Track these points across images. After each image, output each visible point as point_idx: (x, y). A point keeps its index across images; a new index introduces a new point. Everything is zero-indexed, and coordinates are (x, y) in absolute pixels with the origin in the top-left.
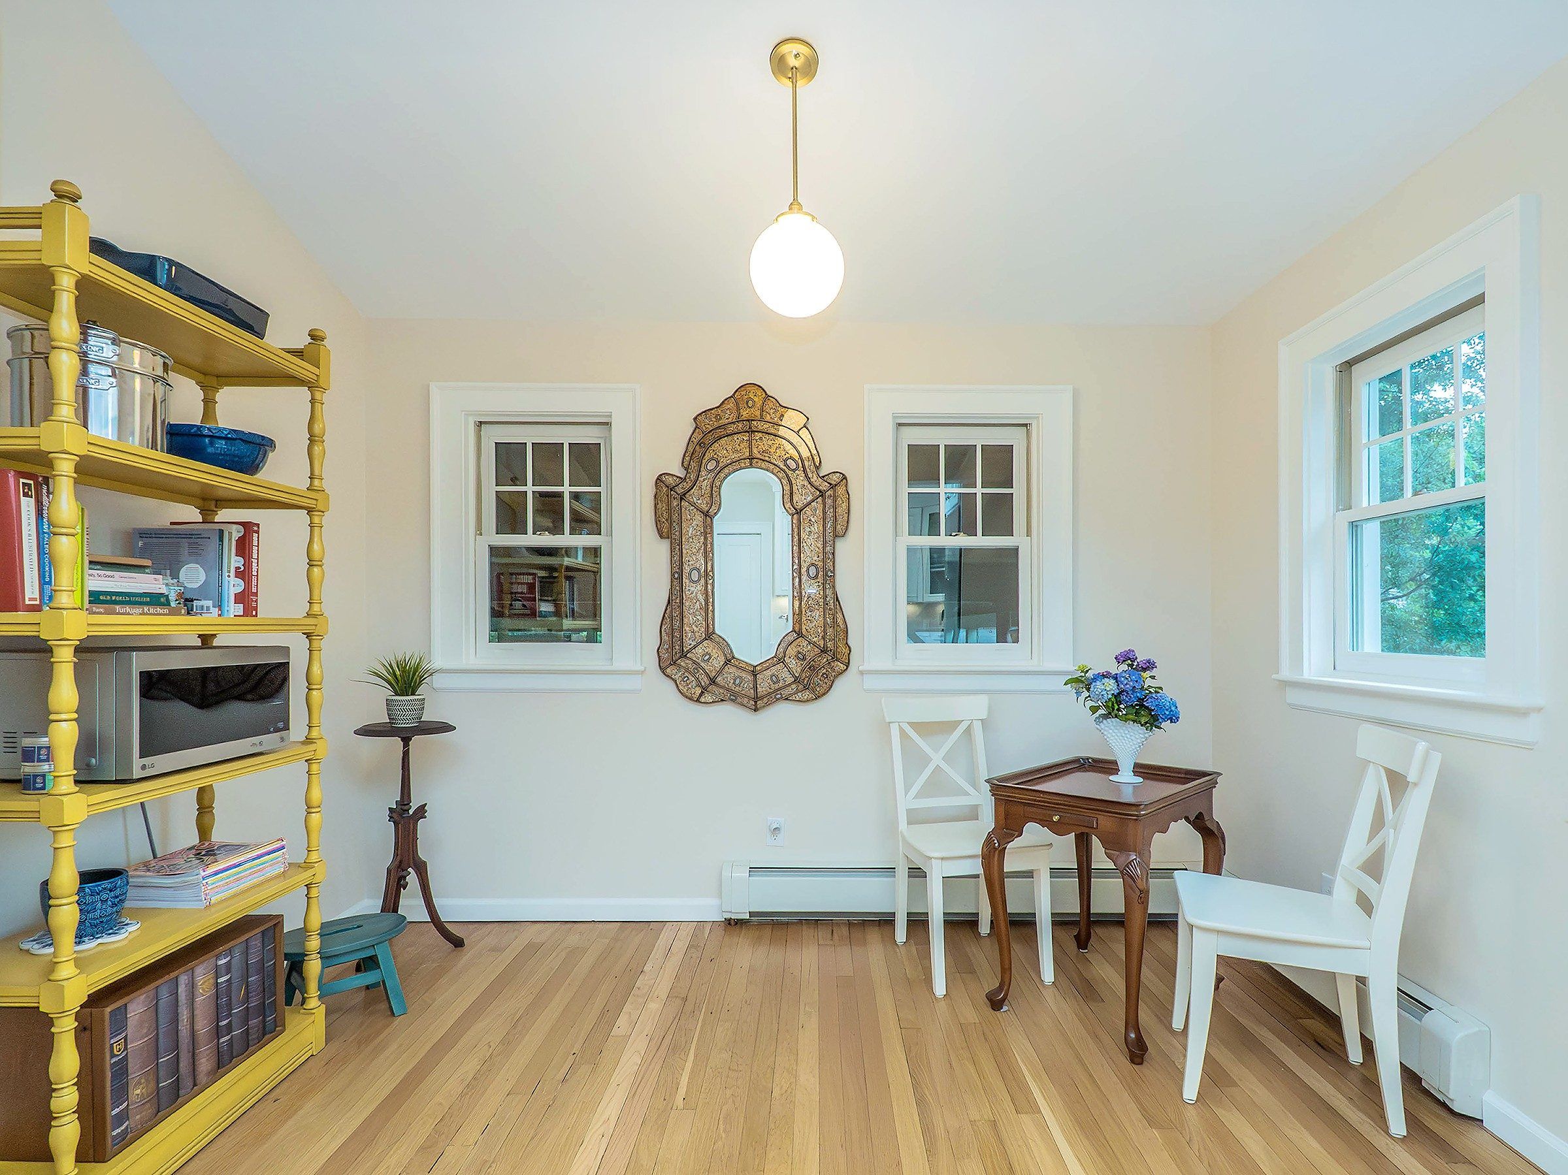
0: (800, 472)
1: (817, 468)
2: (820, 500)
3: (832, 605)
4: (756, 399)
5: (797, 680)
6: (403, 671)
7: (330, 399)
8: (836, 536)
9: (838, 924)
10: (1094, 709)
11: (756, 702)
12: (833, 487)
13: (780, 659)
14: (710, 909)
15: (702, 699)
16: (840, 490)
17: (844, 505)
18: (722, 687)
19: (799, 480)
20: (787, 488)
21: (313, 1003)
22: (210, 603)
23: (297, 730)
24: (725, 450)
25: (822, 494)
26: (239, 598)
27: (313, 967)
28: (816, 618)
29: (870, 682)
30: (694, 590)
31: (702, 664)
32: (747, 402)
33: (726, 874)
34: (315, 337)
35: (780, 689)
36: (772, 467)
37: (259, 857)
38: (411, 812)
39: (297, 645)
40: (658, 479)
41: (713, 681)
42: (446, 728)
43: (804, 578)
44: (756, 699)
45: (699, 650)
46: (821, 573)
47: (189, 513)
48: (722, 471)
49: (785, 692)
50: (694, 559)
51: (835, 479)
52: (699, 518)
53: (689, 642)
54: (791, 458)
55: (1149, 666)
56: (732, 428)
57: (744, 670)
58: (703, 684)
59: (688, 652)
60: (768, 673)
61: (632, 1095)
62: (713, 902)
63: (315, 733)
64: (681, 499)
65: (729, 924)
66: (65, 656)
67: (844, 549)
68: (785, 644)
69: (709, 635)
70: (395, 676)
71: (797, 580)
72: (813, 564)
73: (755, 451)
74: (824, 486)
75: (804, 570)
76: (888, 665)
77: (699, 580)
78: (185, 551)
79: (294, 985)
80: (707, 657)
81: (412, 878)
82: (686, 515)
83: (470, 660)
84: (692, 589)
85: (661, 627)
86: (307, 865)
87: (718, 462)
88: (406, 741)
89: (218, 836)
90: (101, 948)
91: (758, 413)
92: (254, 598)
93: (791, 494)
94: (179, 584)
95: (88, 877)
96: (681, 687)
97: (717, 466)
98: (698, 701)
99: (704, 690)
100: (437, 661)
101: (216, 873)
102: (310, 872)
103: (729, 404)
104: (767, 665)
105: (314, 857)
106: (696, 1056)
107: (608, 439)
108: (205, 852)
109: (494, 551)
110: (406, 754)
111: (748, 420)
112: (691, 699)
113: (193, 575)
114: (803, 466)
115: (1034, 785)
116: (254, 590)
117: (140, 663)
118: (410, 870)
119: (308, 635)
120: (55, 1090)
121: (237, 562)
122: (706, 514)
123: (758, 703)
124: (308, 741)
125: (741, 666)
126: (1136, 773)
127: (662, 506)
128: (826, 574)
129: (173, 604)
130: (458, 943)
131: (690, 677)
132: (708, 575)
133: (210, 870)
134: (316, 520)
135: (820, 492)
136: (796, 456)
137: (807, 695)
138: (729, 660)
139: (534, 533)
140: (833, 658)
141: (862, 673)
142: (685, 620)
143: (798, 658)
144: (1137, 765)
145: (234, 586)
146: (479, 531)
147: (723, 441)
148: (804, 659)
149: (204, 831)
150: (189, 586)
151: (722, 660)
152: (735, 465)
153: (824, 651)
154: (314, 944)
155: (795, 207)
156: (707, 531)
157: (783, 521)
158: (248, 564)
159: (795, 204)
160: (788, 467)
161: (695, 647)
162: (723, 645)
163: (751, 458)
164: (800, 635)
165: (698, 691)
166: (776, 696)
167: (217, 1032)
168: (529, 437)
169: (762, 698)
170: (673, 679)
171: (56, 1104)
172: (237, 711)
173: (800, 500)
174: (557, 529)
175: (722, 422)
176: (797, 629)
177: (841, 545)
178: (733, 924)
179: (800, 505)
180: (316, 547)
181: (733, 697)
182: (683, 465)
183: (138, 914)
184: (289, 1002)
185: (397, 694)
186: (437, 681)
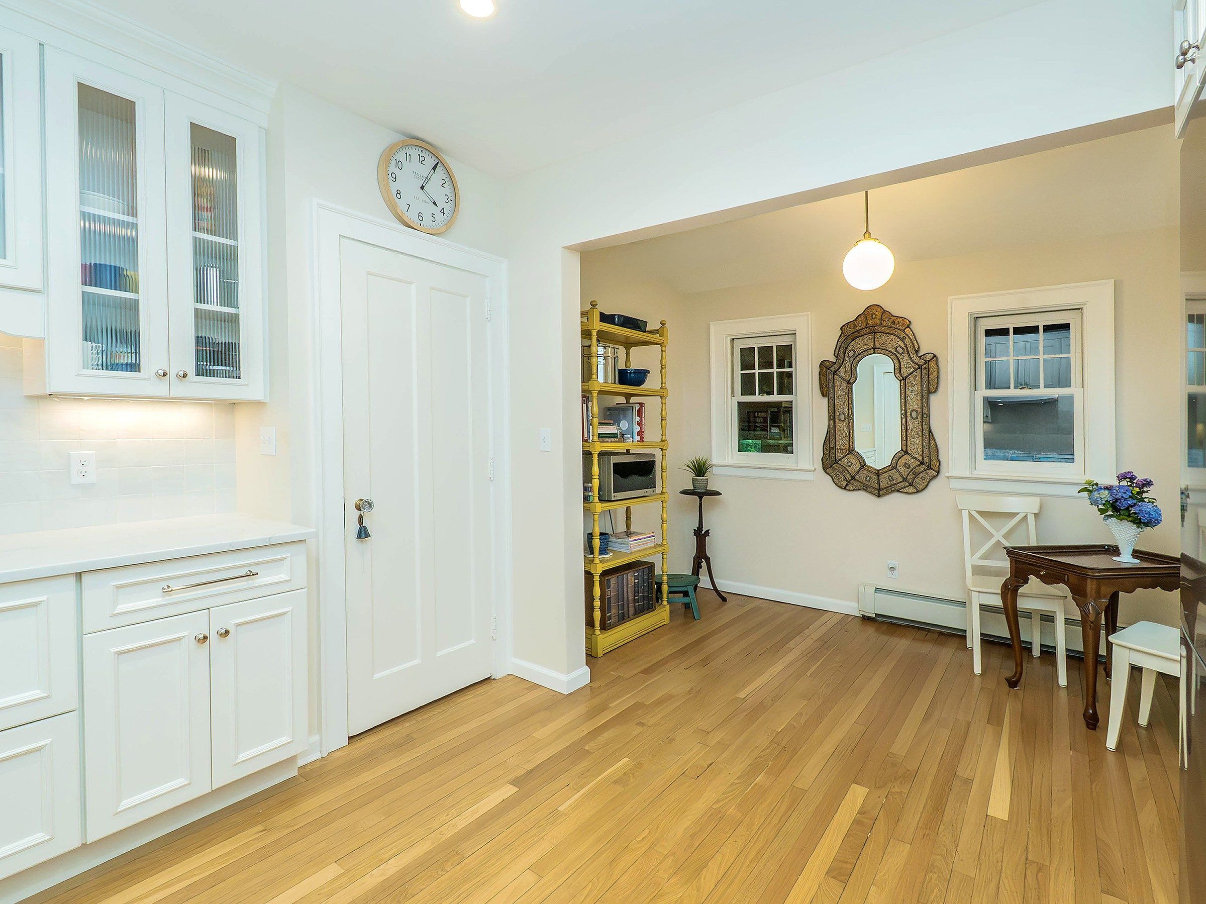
0: (905, 354)
1: (917, 352)
2: (918, 371)
3: (929, 435)
4: (877, 313)
5: (905, 480)
6: (699, 465)
7: (668, 349)
8: (929, 393)
9: (933, 632)
10: (1102, 511)
11: (879, 491)
12: (927, 362)
13: (893, 467)
14: (852, 608)
15: (847, 488)
16: (932, 364)
17: (935, 373)
18: (858, 481)
19: (905, 360)
20: (897, 365)
21: (665, 603)
22: (629, 436)
23: (658, 489)
24: (858, 345)
25: (920, 367)
26: (639, 433)
27: (665, 588)
28: (916, 445)
29: (953, 484)
30: (841, 426)
31: (847, 468)
32: (872, 316)
33: (861, 590)
34: (663, 324)
35: (894, 484)
36: (887, 352)
37: (646, 538)
38: (703, 532)
39: (657, 452)
40: (821, 364)
41: (853, 478)
42: (719, 494)
43: (909, 419)
44: (879, 490)
45: (845, 460)
46: (920, 416)
47: (622, 400)
48: (857, 357)
49: (897, 488)
50: (842, 408)
51: (929, 357)
52: (845, 384)
53: (839, 455)
54: (900, 346)
55: (1148, 483)
56: (863, 332)
57: (871, 472)
58: (847, 479)
59: (839, 460)
60: (887, 475)
61: (788, 666)
62: (855, 605)
63: (664, 491)
64: (834, 374)
65: (864, 619)
66: (595, 456)
67: (935, 400)
68: (897, 458)
69: (851, 451)
70: (695, 466)
71: (904, 420)
72: (914, 410)
73: (877, 344)
74: (921, 362)
75: (908, 414)
76: (967, 474)
77: (844, 420)
78: (621, 416)
79: (659, 598)
80: (850, 464)
81: (704, 564)
82: (837, 383)
83: (730, 461)
84: (840, 425)
85: (824, 446)
86: (662, 545)
87: (854, 352)
88: (701, 498)
89: (632, 529)
90: (603, 559)
91: (878, 322)
92: (643, 433)
93: (900, 368)
94: (620, 429)
95: (601, 534)
96: (835, 480)
97: (854, 354)
98: (845, 488)
99: (848, 482)
100: (715, 461)
101: (634, 540)
102: (663, 548)
103: (861, 317)
104: (886, 470)
105: (665, 542)
106: (821, 664)
107: (795, 342)
108: (628, 534)
109: (740, 404)
110: (701, 504)
111: (872, 326)
112: (841, 488)
113: (624, 425)
114: (908, 351)
115: (1050, 556)
116: (643, 430)
117: (614, 460)
118: (703, 560)
119: (661, 449)
120: (595, 599)
121: (638, 419)
122: (848, 382)
123: (880, 492)
124: (662, 493)
125: (870, 470)
126: (1134, 556)
127: (824, 379)
128: (925, 416)
129: (619, 437)
130: (724, 599)
131: (841, 475)
132: (850, 417)
133: (632, 539)
134: (664, 401)
135: (919, 365)
136: (903, 346)
137: (911, 489)
138: (863, 465)
139: (759, 395)
140: (928, 468)
141: (948, 477)
142: (837, 443)
143: (905, 467)
144: (1135, 551)
145: (637, 429)
146: (733, 394)
147: (857, 340)
148: (909, 467)
149: (628, 526)
150: (623, 429)
151: (858, 466)
152: (865, 353)
153: (922, 463)
154: (665, 578)
155: (867, 236)
156: (850, 391)
157: (895, 385)
158: (641, 420)
159: (867, 234)
160: (898, 352)
161: (842, 458)
162: (859, 457)
163: (874, 348)
164: (906, 452)
165: (845, 484)
166: (892, 489)
167: (635, 601)
168: (756, 344)
169: (883, 489)
170: (830, 475)
171: (595, 604)
172: (636, 479)
173: (905, 372)
174: (770, 393)
175: (858, 328)
176: (904, 450)
177: (933, 398)
178: (866, 619)
179: (906, 374)
180: (664, 412)
181: (866, 488)
182: (834, 355)
183: (613, 551)
184: (657, 602)
185: (696, 476)
186: (715, 470)
